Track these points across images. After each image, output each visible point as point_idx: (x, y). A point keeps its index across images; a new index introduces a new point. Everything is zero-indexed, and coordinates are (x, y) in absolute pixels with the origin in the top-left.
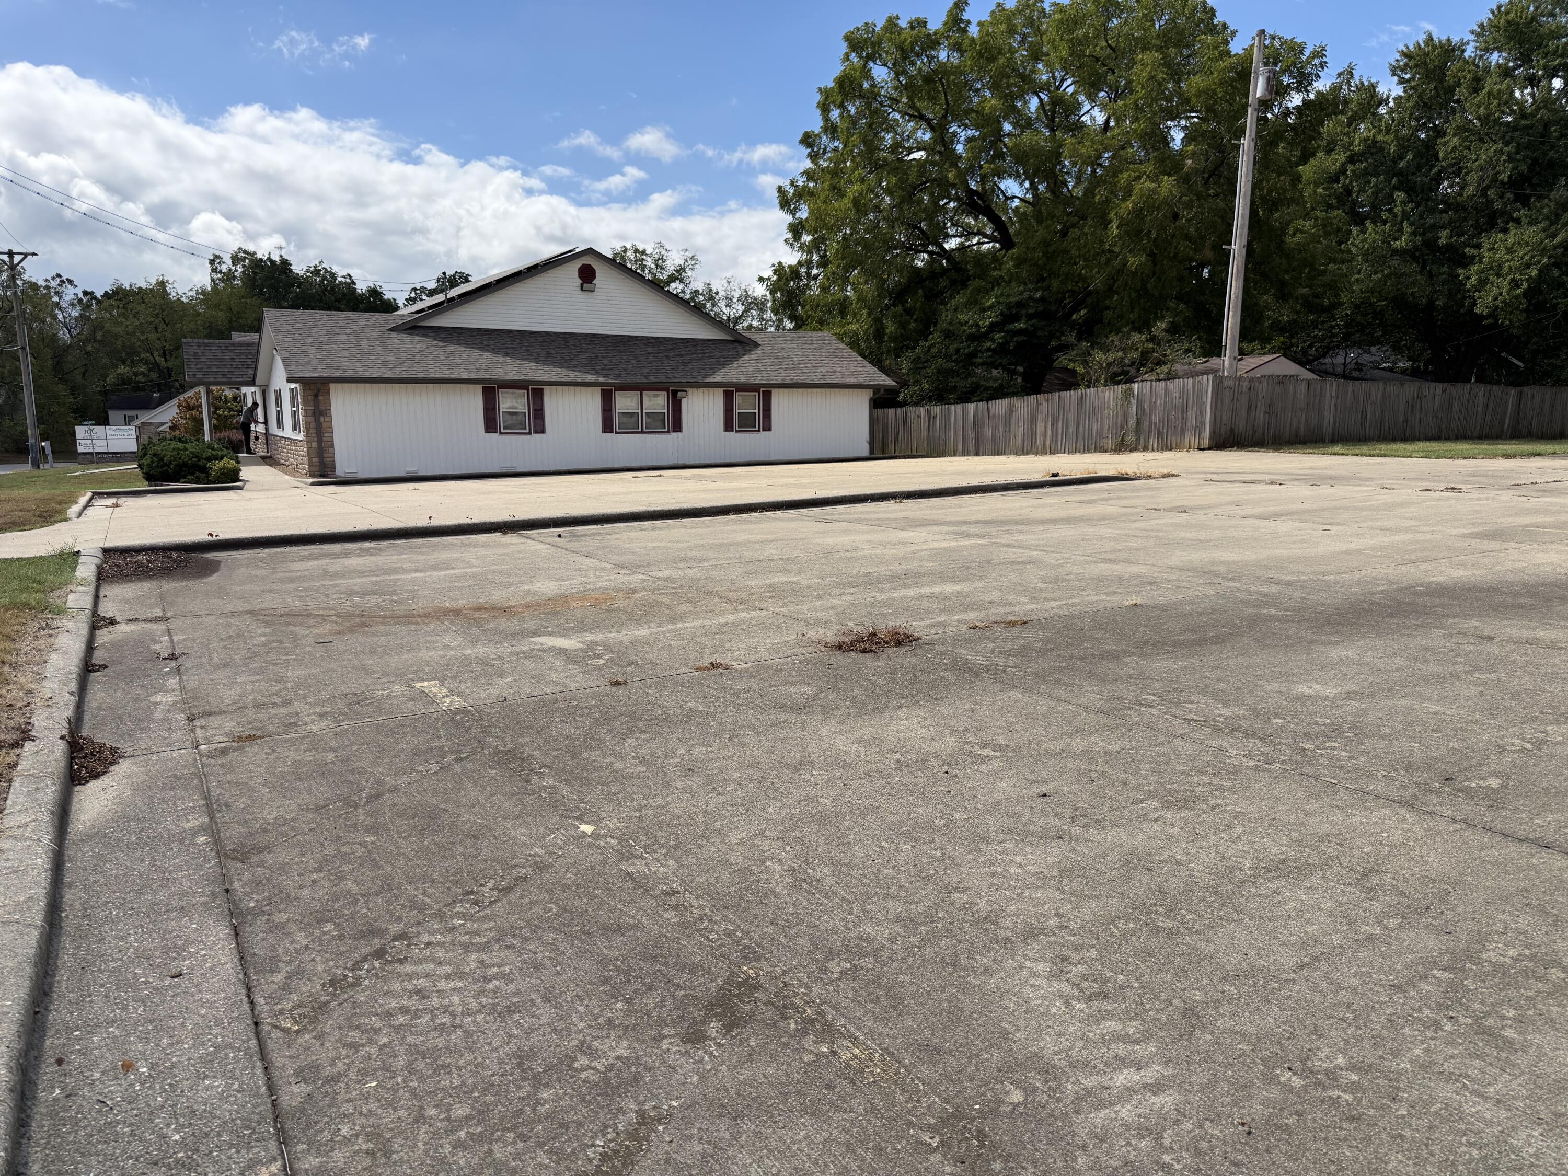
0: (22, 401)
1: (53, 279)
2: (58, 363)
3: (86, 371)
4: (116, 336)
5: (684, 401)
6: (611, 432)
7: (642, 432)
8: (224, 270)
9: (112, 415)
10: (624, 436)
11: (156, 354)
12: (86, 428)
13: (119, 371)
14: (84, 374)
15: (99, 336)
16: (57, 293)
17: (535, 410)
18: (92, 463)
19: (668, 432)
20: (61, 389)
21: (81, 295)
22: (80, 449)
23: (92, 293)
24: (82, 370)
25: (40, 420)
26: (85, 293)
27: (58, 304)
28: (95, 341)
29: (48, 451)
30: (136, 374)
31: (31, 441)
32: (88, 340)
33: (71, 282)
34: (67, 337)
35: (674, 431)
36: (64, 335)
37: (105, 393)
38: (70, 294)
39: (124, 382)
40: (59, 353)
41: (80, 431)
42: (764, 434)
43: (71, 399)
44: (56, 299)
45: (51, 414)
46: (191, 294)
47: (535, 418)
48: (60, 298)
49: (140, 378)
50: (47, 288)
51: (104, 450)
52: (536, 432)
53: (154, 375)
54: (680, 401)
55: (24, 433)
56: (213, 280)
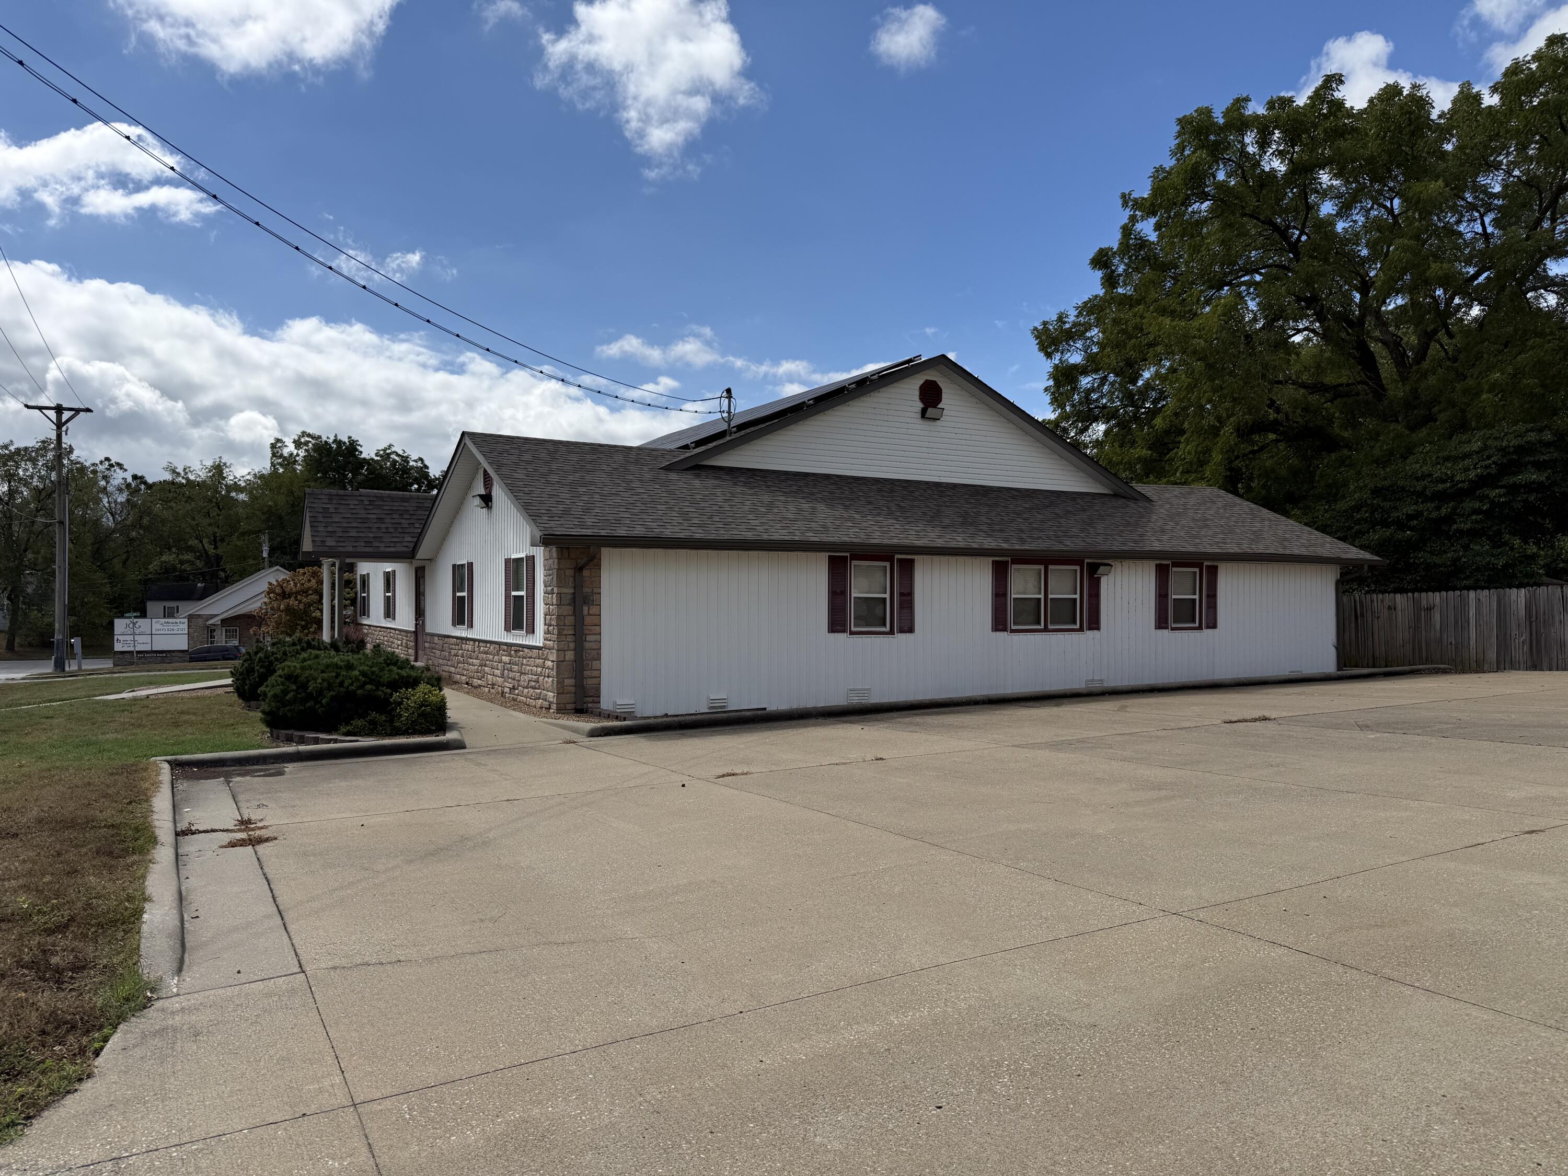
0: (53, 590)
1: (101, 462)
2: (98, 549)
3: (127, 559)
4: (163, 522)
5: (1104, 580)
6: (1005, 630)
7: (1046, 630)
8: (286, 455)
9: (151, 606)
10: (1022, 636)
11: (205, 541)
12: (128, 621)
13: (164, 558)
14: (124, 563)
15: (146, 521)
16: (105, 478)
17: (901, 594)
18: (132, 663)
19: (1081, 629)
20: (99, 577)
21: (130, 480)
22: (118, 647)
23: (142, 478)
24: (124, 556)
25: (71, 610)
26: (135, 477)
27: (105, 488)
28: (141, 527)
29: (78, 649)
30: (182, 562)
31: (58, 637)
32: (133, 526)
33: (120, 465)
34: (111, 523)
35: (1090, 629)
36: (108, 521)
37: (145, 582)
38: (118, 478)
39: (167, 570)
40: (101, 539)
41: (120, 625)
42: (1207, 632)
43: (108, 589)
44: (103, 483)
45: (83, 604)
46: (248, 477)
47: (901, 607)
48: (108, 482)
49: (187, 567)
50: (94, 472)
51: (148, 648)
52: (901, 631)
53: (199, 564)
54: (1099, 579)
55: (51, 625)
56: (273, 464)
